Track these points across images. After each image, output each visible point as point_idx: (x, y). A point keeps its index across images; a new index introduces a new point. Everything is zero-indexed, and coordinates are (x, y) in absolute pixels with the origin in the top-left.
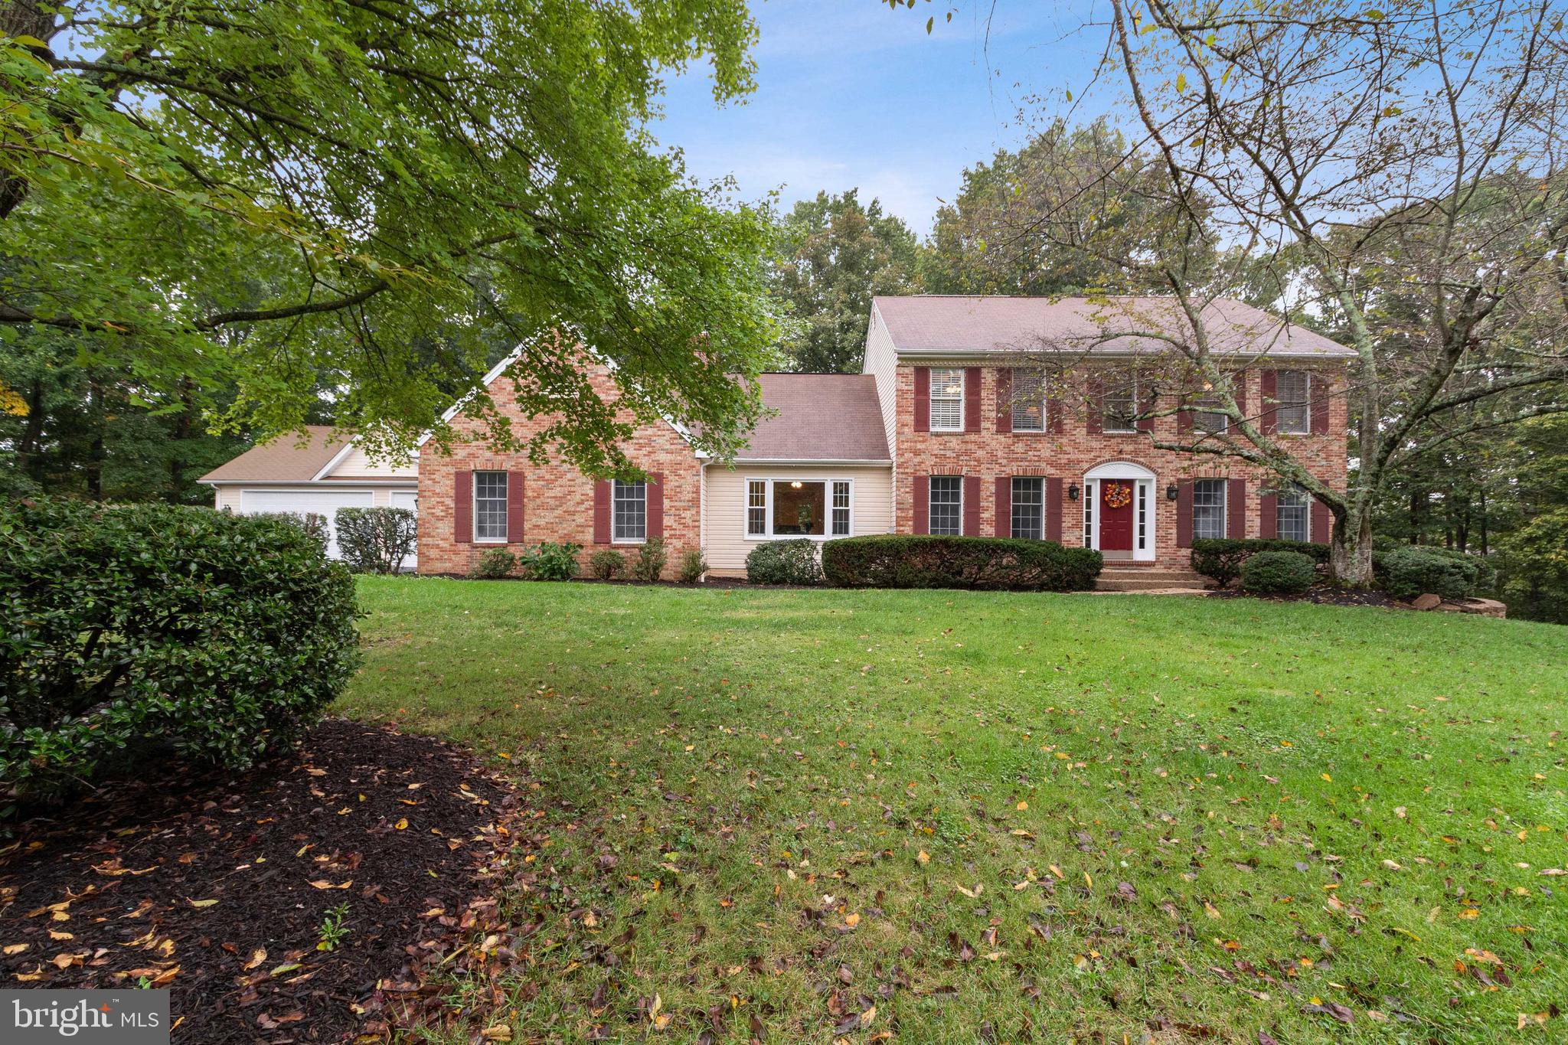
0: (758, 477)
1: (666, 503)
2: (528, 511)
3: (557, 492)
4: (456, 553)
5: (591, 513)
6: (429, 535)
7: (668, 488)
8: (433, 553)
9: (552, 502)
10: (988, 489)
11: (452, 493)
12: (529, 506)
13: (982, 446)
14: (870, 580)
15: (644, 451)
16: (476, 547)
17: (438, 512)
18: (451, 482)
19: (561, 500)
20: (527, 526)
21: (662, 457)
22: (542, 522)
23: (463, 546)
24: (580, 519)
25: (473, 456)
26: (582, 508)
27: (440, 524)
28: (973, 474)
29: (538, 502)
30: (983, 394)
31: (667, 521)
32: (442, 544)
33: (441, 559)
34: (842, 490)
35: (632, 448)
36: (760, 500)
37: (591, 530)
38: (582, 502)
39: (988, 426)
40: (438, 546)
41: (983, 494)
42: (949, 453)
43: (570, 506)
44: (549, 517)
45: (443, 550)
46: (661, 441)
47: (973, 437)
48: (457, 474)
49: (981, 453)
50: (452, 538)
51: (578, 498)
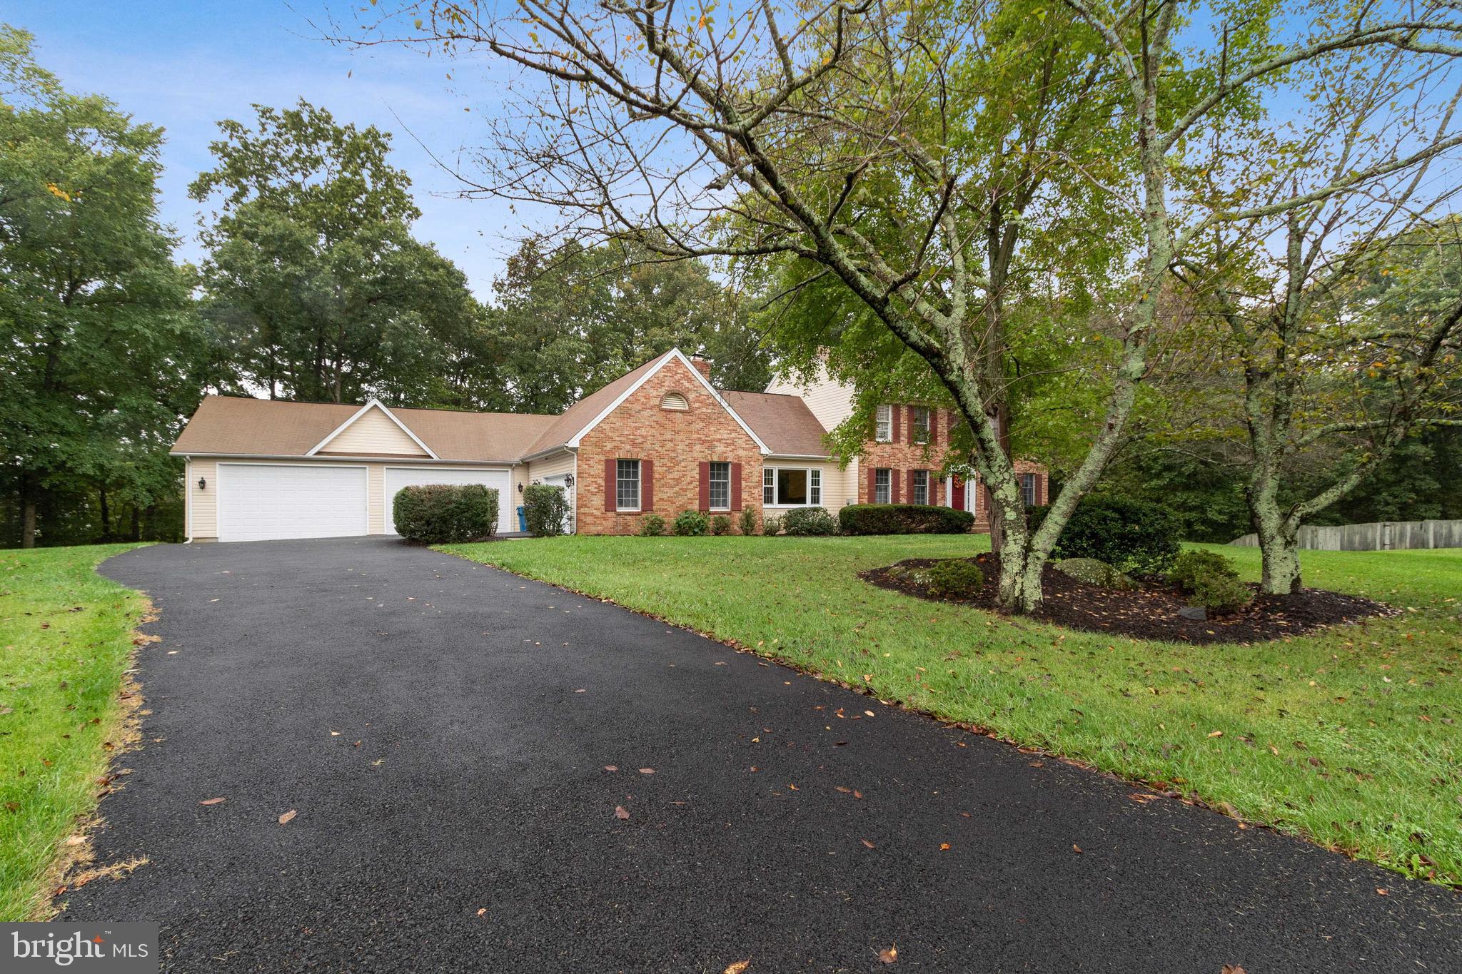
0: (768, 466)
1: (743, 483)
2: (656, 489)
3: (675, 475)
4: (605, 519)
5: (697, 489)
6: (586, 506)
7: (744, 473)
8: (589, 520)
9: (672, 482)
10: (904, 476)
11: (603, 475)
12: (657, 485)
13: (901, 450)
14: (874, 530)
15: (730, 448)
16: (619, 514)
17: (593, 489)
18: (601, 467)
19: (678, 481)
20: (655, 499)
21: (741, 453)
22: (665, 496)
23: (610, 514)
24: (690, 495)
25: (617, 448)
26: (691, 487)
27: (594, 498)
28: (897, 468)
29: (662, 482)
30: (902, 420)
31: (744, 495)
32: (595, 512)
33: (594, 524)
34: (816, 474)
35: (722, 445)
36: (769, 481)
37: (697, 502)
38: (691, 483)
39: (904, 439)
40: (592, 514)
41: (901, 480)
42: (885, 455)
43: (684, 484)
44: (670, 493)
45: (596, 517)
46: (740, 442)
47: (896, 446)
48: (607, 461)
49: (900, 455)
50: (603, 509)
51: (689, 479)
